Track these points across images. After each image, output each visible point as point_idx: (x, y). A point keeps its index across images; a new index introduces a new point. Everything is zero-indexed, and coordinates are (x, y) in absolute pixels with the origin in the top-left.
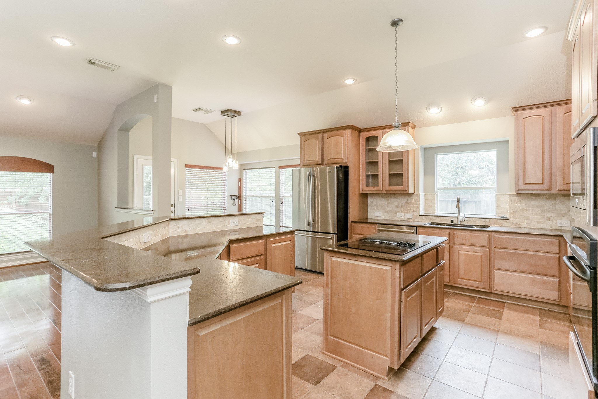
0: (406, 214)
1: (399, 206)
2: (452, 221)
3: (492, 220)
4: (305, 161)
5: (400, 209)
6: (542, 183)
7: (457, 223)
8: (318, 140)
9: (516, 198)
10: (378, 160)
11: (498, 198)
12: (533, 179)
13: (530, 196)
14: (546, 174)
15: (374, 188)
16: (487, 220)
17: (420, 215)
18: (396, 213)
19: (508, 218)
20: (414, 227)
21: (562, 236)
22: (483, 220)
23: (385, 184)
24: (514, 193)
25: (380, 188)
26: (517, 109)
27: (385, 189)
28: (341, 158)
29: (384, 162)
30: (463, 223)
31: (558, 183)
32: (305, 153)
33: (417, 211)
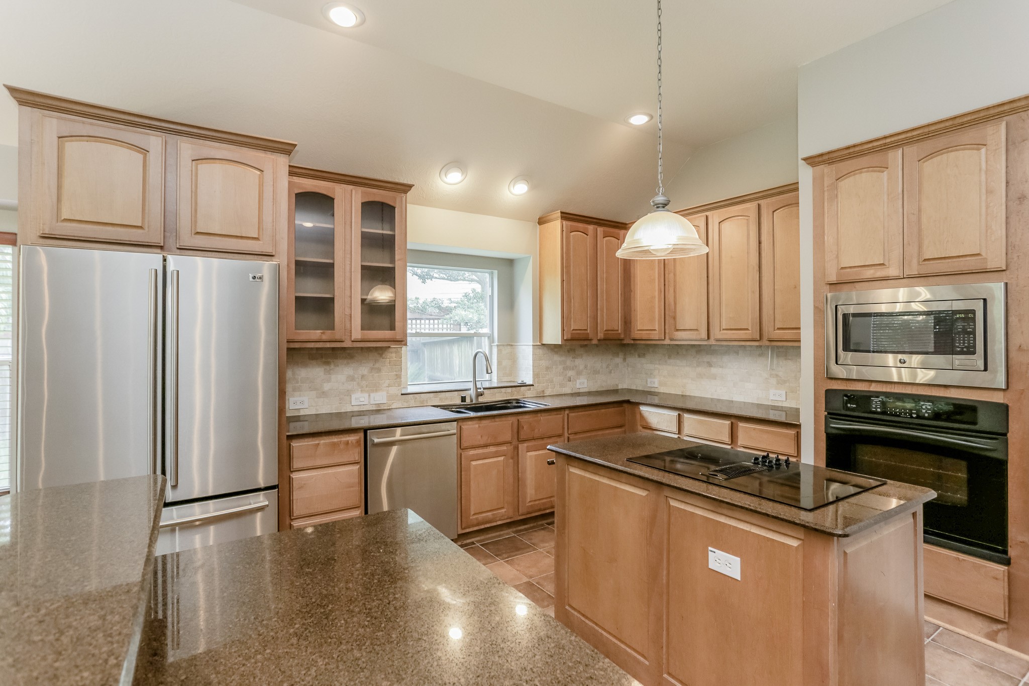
0: (372, 394)
1: (356, 376)
2: (463, 399)
3: (514, 388)
4: (63, 218)
5: (358, 384)
6: (586, 330)
7: (472, 401)
8: (145, 152)
9: (540, 352)
10: (331, 261)
11: (499, 352)
12: (579, 324)
13: (554, 348)
14: (590, 317)
15: (322, 333)
16: (509, 390)
17: (403, 392)
18: (347, 396)
19: (531, 383)
20: (456, 422)
21: (628, 402)
22: (503, 390)
23: (351, 323)
24: (539, 344)
25: (338, 334)
26: (566, 216)
27: (351, 336)
28: (255, 238)
29: (348, 268)
30: (481, 399)
31: (599, 329)
32: (59, 187)
33: (399, 385)
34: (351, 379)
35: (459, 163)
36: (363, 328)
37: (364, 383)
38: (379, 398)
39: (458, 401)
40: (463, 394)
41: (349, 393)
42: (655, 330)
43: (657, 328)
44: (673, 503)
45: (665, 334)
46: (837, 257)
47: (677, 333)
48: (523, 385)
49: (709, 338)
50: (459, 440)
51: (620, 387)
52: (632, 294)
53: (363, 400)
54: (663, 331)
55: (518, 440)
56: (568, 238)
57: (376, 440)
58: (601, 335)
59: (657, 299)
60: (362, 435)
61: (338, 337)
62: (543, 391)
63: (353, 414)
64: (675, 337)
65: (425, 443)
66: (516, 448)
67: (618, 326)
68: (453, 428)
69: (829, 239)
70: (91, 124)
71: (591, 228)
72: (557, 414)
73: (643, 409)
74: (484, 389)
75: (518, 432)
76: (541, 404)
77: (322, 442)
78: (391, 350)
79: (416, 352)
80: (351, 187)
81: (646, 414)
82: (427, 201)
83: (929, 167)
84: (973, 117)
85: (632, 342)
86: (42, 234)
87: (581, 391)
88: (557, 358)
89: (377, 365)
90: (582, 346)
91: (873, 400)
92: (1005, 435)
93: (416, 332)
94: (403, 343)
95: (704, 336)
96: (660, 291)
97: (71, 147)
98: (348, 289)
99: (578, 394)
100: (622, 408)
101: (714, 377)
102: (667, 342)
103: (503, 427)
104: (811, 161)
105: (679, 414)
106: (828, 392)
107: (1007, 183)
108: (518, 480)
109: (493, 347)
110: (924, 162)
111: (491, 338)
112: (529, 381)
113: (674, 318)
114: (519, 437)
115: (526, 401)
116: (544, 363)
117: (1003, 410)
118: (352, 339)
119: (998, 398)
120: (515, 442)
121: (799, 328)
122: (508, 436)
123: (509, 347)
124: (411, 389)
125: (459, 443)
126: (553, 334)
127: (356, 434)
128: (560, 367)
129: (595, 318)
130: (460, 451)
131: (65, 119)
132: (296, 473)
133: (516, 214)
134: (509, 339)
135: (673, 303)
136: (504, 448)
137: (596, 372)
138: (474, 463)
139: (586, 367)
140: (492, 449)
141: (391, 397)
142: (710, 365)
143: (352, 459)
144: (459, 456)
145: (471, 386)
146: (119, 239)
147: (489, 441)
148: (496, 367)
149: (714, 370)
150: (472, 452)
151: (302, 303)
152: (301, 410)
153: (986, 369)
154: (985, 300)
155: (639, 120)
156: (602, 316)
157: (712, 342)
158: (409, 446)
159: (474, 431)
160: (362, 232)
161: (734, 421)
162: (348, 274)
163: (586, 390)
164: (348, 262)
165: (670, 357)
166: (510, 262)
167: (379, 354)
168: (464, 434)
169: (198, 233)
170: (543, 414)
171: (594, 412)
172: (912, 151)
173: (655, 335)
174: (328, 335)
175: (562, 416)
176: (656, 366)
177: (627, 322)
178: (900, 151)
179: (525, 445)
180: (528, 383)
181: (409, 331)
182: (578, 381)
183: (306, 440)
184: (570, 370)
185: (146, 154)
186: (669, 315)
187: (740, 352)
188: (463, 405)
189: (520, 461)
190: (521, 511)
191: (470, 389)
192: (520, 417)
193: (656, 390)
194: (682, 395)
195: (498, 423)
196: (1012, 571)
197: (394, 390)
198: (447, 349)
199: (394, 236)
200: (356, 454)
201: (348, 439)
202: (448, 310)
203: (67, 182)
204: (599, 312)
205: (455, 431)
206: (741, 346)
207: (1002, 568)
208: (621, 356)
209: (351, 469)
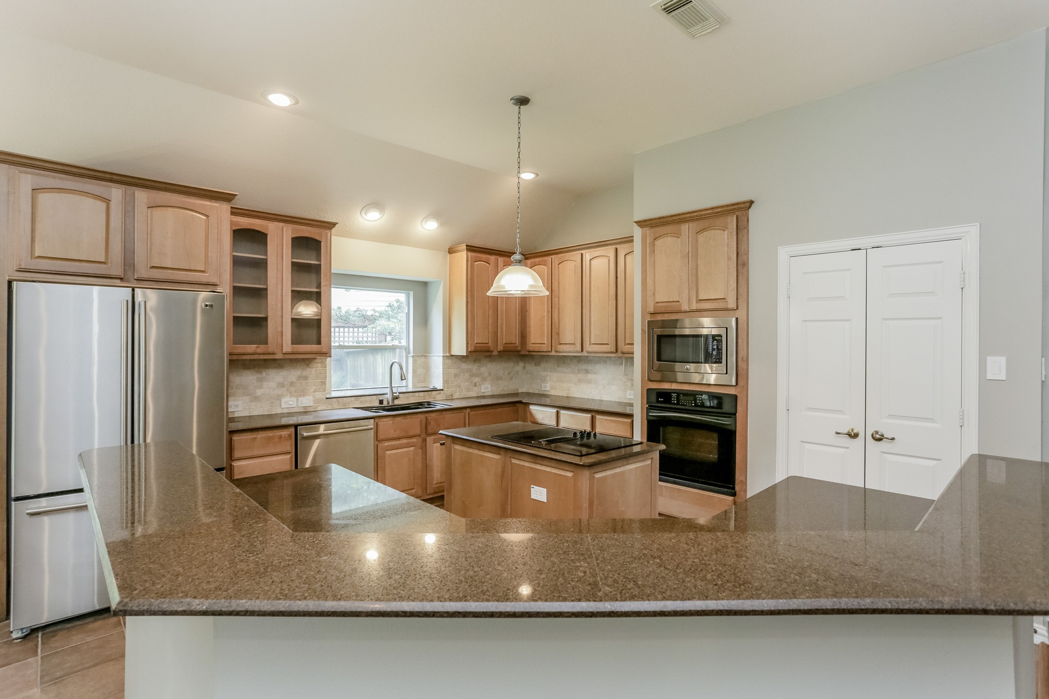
0: (300, 399)
1: (285, 383)
2: (381, 402)
3: (426, 393)
4: (36, 255)
5: (288, 390)
6: (488, 343)
7: (388, 403)
8: (107, 201)
9: (449, 361)
10: (265, 287)
11: (414, 362)
12: (481, 338)
13: (461, 358)
14: (491, 332)
15: (257, 347)
16: (422, 394)
17: (327, 397)
18: (278, 400)
19: (442, 388)
20: (373, 420)
21: (520, 402)
22: (416, 394)
23: (282, 339)
24: (448, 355)
25: (271, 347)
26: (470, 248)
27: (282, 349)
28: (202, 271)
29: (279, 293)
30: (397, 402)
31: (499, 342)
32: (33, 231)
33: (324, 390)
34: (281, 385)
35: (377, 205)
36: (294, 342)
37: (293, 389)
38: (307, 401)
39: (377, 404)
40: (381, 398)
41: (279, 398)
42: (544, 344)
43: (546, 342)
44: (514, 461)
45: (551, 347)
46: (654, 294)
47: (559, 346)
48: (435, 390)
49: (582, 351)
50: (375, 434)
51: (520, 391)
52: (528, 313)
53: (291, 403)
54: (550, 344)
55: (426, 434)
56: (472, 266)
57: (305, 434)
58: (500, 348)
59: (546, 318)
60: (293, 430)
61: (270, 350)
62: (452, 395)
63: (283, 415)
64: (558, 350)
65: (346, 436)
66: (425, 440)
67: (516, 340)
68: (371, 424)
69: (649, 281)
70: (61, 179)
71: (492, 258)
72: (460, 413)
73: (532, 407)
74: (399, 393)
75: (426, 428)
76: (446, 405)
77: (259, 436)
78: (316, 361)
79: (339, 361)
80: (282, 224)
81: (534, 412)
82: (349, 234)
83: (702, 237)
84: (722, 209)
85: (528, 353)
86: (19, 268)
87: (486, 394)
88: (464, 366)
89: (304, 374)
90: (486, 357)
91: (672, 395)
92: (735, 414)
93: (339, 345)
94: (328, 355)
95: (579, 348)
96: (548, 312)
97: (43, 198)
98: (279, 310)
99: (483, 397)
100: (515, 407)
101: (589, 382)
102: (553, 353)
103: (414, 424)
104: (641, 224)
105: (557, 411)
106: (648, 390)
107: (737, 254)
108: (426, 467)
109: (409, 357)
110: (699, 234)
111: (407, 349)
112: (440, 386)
113: (558, 334)
114: (427, 431)
115: (436, 403)
116: (452, 371)
117: (735, 398)
118: (284, 352)
119: (732, 391)
120: (424, 436)
121: (633, 344)
122: (417, 431)
123: (423, 357)
124: (334, 394)
125: (375, 436)
126: (460, 347)
127: (288, 430)
128: (467, 375)
129: (496, 334)
130: (377, 443)
131: (38, 175)
132: (236, 461)
133: (429, 245)
134: (423, 351)
135: (557, 322)
136: (414, 440)
137: (499, 378)
138: (388, 452)
139: (490, 374)
140: (404, 441)
141: (317, 401)
142: (587, 372)
143: (285, 450)
144: (376, 446)
145: (388, 391)
146: (86, 272)
147: (401, 434)
148: (411, 374)
149: (590, 376)
150: (387, 444)
151: (238, 321)
152: (236, 413)
153: (727, 373)
154: (727, 328)
155: (527, 176)
156: (502, 332)
157: (585, 354)
158: (332, 438)
159: (388, 426)
160: (292, 262)
161: (593, 414)
162: (280, 297)
163: (490, 394)
164: (279, 287)
165: (558, 366)
166: (425, 284)
167: (306, 364)
168: (381, 428)
169: (153, 267)
170: (447, 413)
171: (492, 411)
172: (693, 226)
173: (545, 348)
174: (262, 348)
175: (463, 414)
176: (549, 373)
177: (524, 336)
178: (687, 226)
179: (432, 437)
180: (438, 388)
181: (333, 344)
182: (483, 387)
183: (246, 434)
184: (476, 376)
185: (108, 203)
186: (554, 331)
187: (608, 362)
188: (381, 407)
189: (427, 451)
190: (428, 492)
191: (387, 394)
192: (427, 415)
193: (548, 393)
194: (568, 397)
195: (409, 420)
196: (736, 499)
197: (320, 395)
198: (371, 358)
199: (320, 265)
200: (289, 446)
201: (281, 433)
202: (372, 319)
203: (39, 226)
204: (499, 327)
205: (372, 426)
206: (608, 357)
207: (731, 498)
208: (521, 364)
209: (283, 458)
